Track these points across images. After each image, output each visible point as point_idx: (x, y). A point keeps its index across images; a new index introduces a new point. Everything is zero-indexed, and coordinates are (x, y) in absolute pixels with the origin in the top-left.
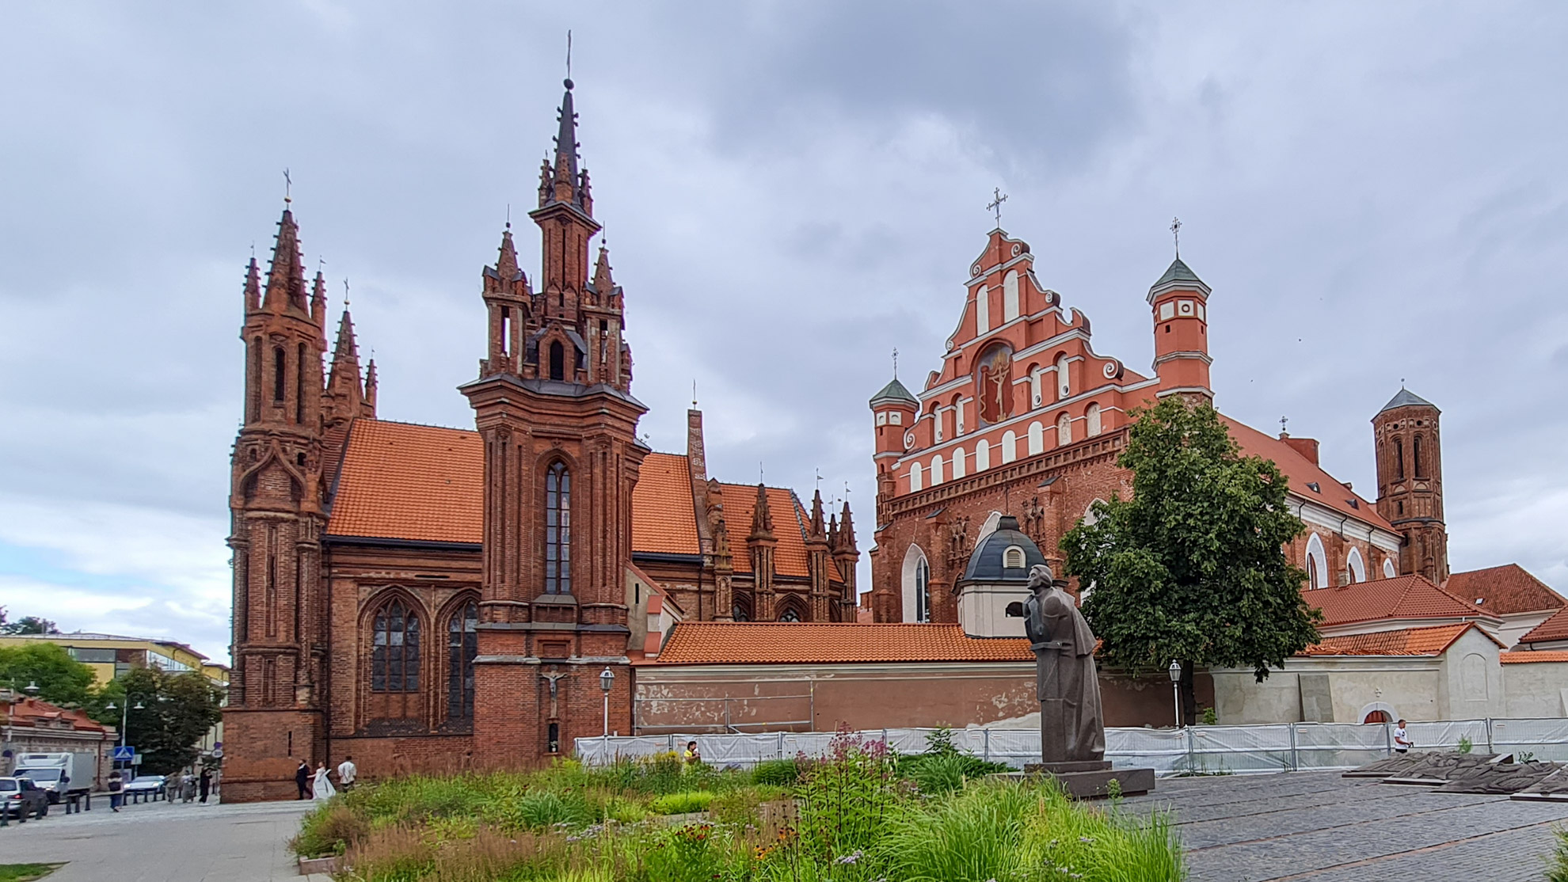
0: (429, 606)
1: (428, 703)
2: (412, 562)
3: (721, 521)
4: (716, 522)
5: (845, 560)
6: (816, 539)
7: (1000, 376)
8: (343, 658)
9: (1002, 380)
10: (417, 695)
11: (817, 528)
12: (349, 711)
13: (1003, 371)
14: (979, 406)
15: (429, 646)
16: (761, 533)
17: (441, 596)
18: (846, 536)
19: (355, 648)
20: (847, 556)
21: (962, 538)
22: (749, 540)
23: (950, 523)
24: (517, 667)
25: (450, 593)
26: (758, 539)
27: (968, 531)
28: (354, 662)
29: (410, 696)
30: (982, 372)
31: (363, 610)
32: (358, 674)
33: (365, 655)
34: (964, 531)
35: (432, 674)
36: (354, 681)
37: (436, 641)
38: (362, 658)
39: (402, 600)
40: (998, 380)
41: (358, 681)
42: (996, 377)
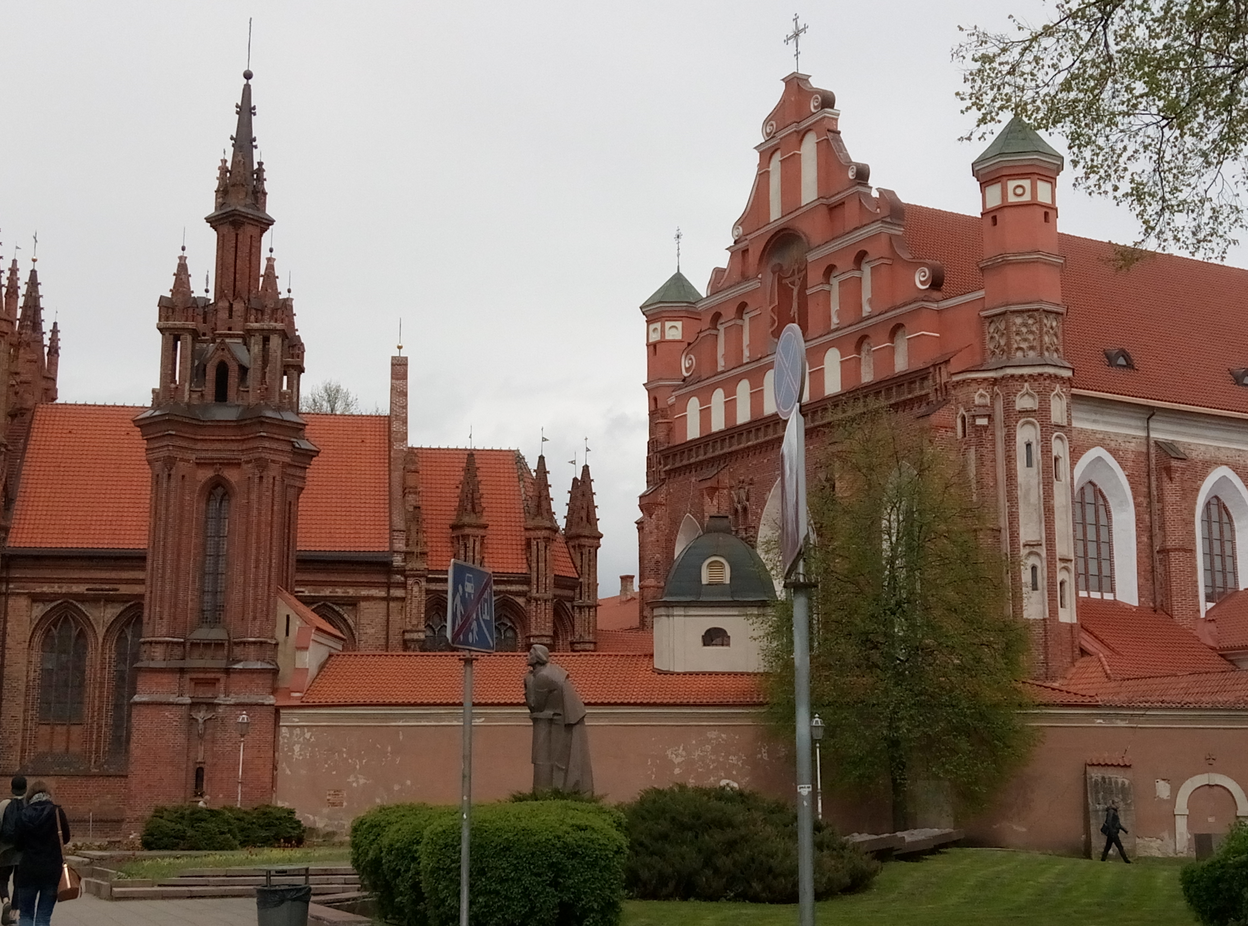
0: (98, 623)
1: (91, 736)
2: (84, 575)
3: (417, 508)
4: (411, 509)
5: (580, 546)
6: (539, 521)
7: (796, 278)
8: (14, 685)
9: (798, 283)
10: (81, 727)
11: (539, 506)
12: (15, 745)
13: (800, 271)
14: (769, 320)
15: (95, 671)
16: (466, 519)
17: (110, 613)
18: (584, 514)
19: (25, 673)
20: (584, 541)
21: (745, 509)
22: (454, 527)
23: (731, 487)
24: (170, 707)
25: (118, 609)
26: (462, 526)
27: (752, 499)
28: (23, 688)
29: (73, 728)
30: (774, 273)
31: (35, 629)
32: (26, 702)
33: (34, 680)
34: (748, 500)
35: (96, 702)
36: (22, 709)
37: (103, 663)
38: (31, 684)
39: (74, 619)
40: (793, 283)
41: (26, 711)
42: (791, 279)
